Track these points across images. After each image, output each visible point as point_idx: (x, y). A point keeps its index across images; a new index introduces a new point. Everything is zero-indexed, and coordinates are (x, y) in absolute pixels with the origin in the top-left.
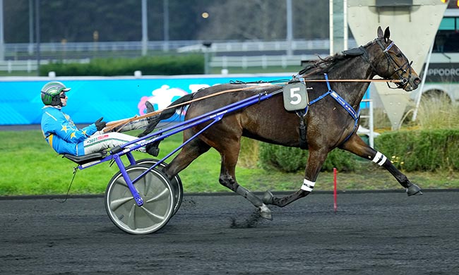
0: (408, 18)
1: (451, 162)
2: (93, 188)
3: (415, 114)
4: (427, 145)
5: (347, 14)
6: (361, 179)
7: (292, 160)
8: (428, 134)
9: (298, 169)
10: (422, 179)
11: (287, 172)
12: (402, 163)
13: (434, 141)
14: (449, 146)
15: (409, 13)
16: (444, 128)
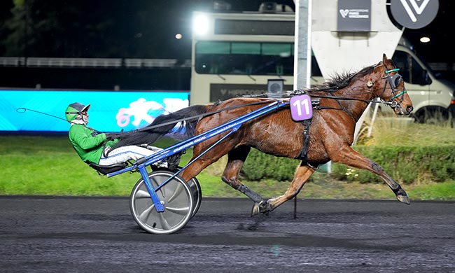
0: (366, 44)
1: (401, 176)
2: (74, 189)
3: (370, 130)
4: (380, 159)
5: (311, 38)
6: (319, 188)
7: (256, 170)
8: (381, 150)
9: (262, 178)
10: (375, 191)
11: (252, 180)
12: (357, 175)
13: (386, 156)
14: (400, 161)
15: (367, 39)
16: (395, 144)
